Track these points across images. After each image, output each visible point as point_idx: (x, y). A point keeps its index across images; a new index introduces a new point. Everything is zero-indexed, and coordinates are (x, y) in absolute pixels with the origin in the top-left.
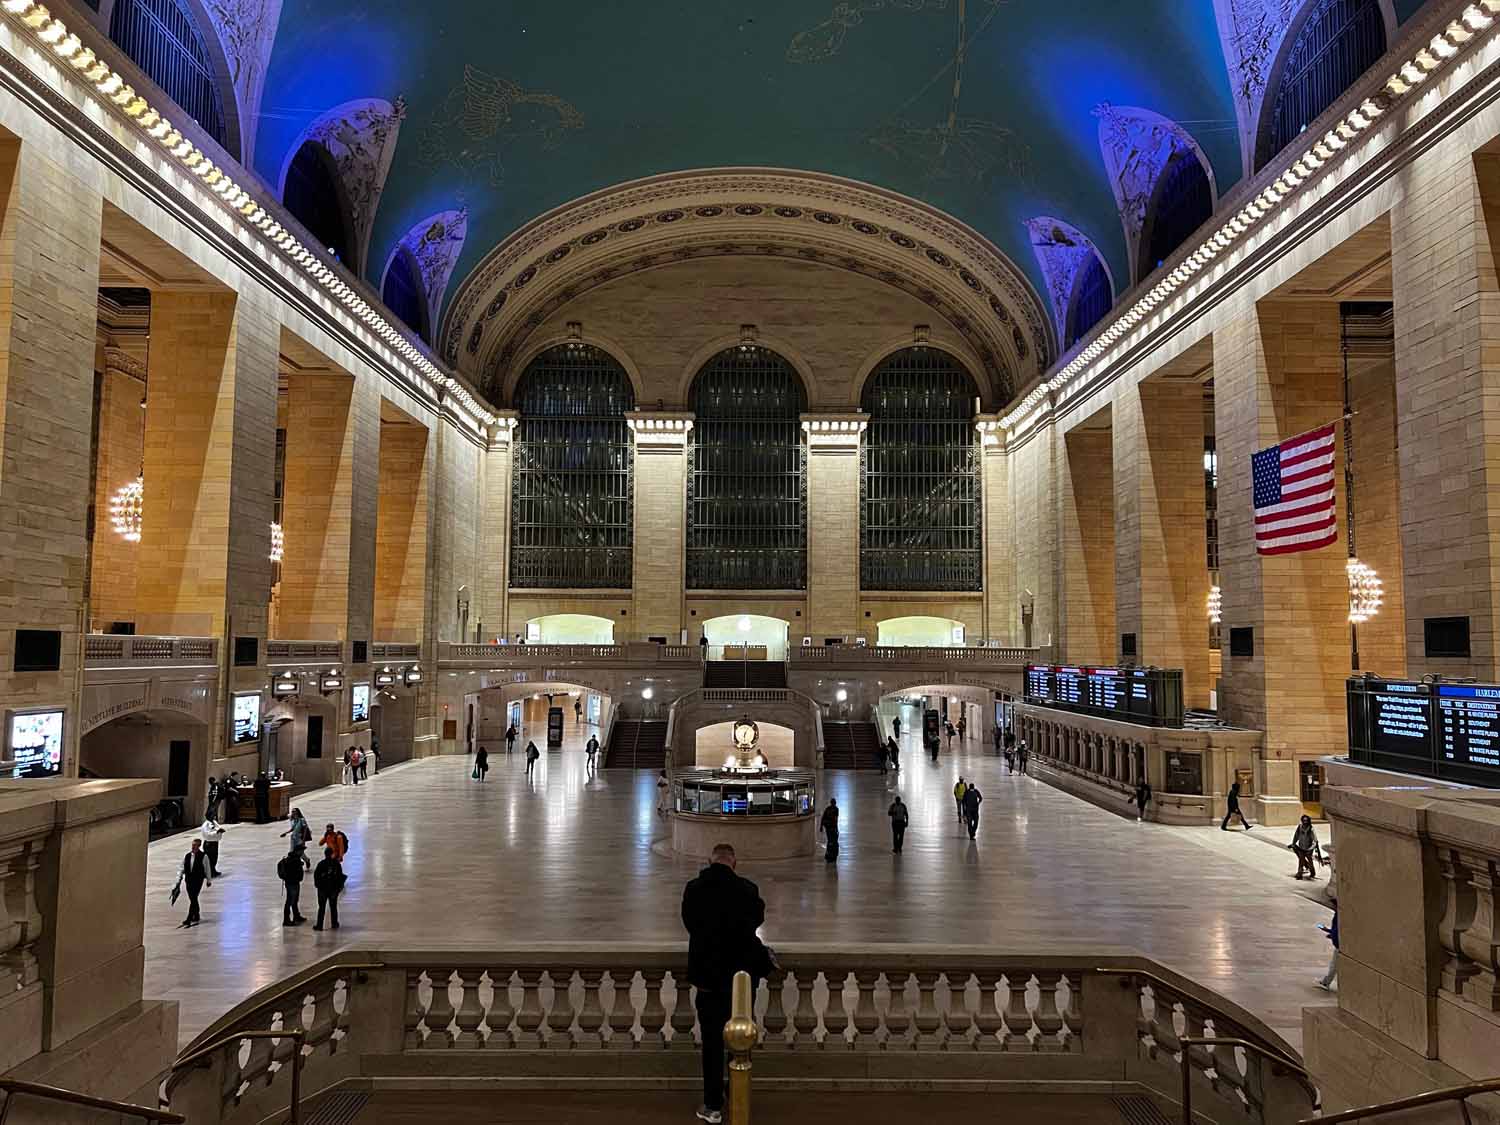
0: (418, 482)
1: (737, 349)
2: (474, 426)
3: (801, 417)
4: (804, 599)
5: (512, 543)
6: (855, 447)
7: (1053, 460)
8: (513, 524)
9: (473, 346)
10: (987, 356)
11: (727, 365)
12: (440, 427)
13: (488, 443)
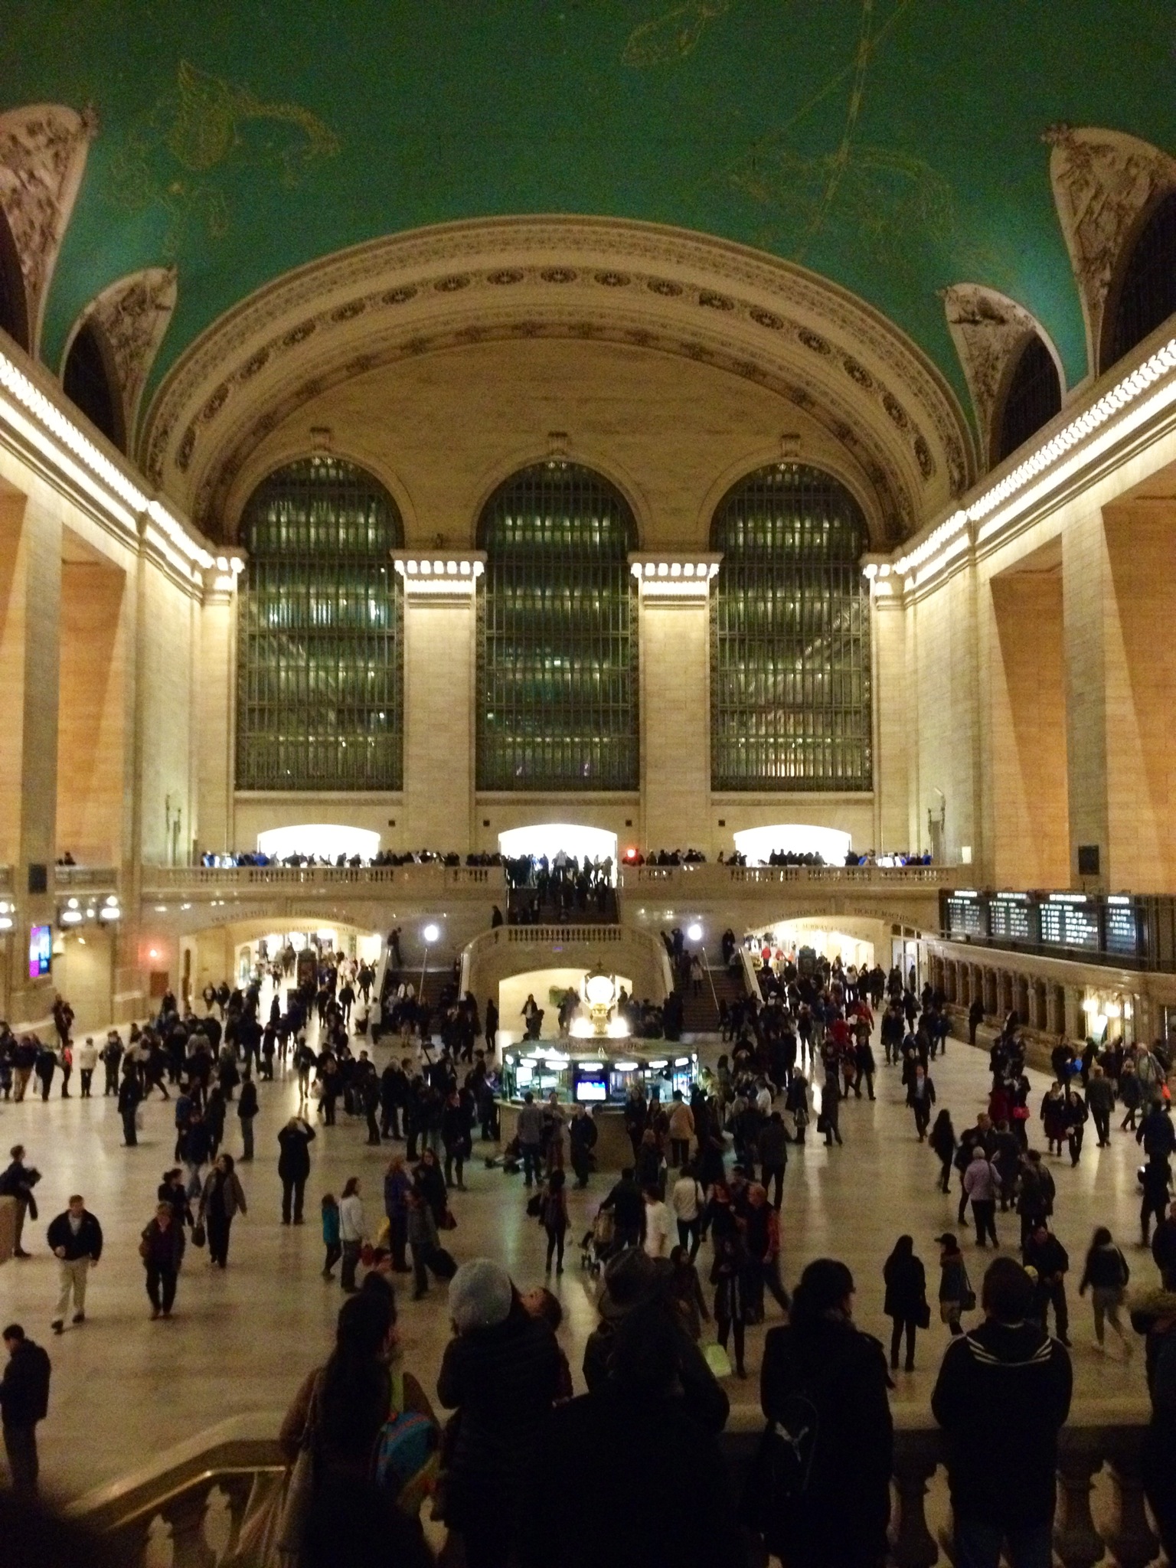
0: (111, 645)
1: (543, 466)
2: (185, 569)
3: (631, 557)
4: (637, 803)
5: (239, 729)
6: (702, 598)
7: (974, 614)
8: (239, 703)
9: (183, 461)
10: (878, 477)
11: (529, 487)
12: (140, 569)
13: (205, 594)
